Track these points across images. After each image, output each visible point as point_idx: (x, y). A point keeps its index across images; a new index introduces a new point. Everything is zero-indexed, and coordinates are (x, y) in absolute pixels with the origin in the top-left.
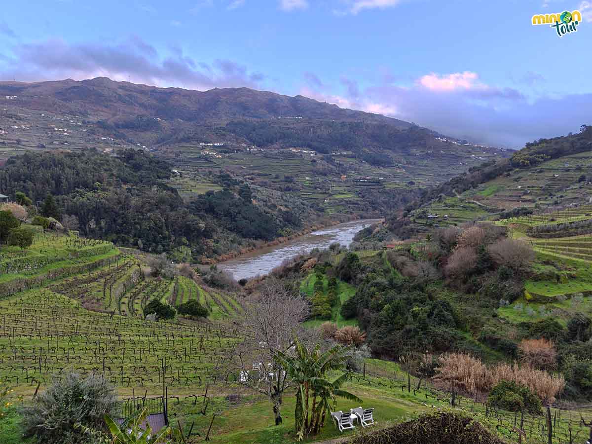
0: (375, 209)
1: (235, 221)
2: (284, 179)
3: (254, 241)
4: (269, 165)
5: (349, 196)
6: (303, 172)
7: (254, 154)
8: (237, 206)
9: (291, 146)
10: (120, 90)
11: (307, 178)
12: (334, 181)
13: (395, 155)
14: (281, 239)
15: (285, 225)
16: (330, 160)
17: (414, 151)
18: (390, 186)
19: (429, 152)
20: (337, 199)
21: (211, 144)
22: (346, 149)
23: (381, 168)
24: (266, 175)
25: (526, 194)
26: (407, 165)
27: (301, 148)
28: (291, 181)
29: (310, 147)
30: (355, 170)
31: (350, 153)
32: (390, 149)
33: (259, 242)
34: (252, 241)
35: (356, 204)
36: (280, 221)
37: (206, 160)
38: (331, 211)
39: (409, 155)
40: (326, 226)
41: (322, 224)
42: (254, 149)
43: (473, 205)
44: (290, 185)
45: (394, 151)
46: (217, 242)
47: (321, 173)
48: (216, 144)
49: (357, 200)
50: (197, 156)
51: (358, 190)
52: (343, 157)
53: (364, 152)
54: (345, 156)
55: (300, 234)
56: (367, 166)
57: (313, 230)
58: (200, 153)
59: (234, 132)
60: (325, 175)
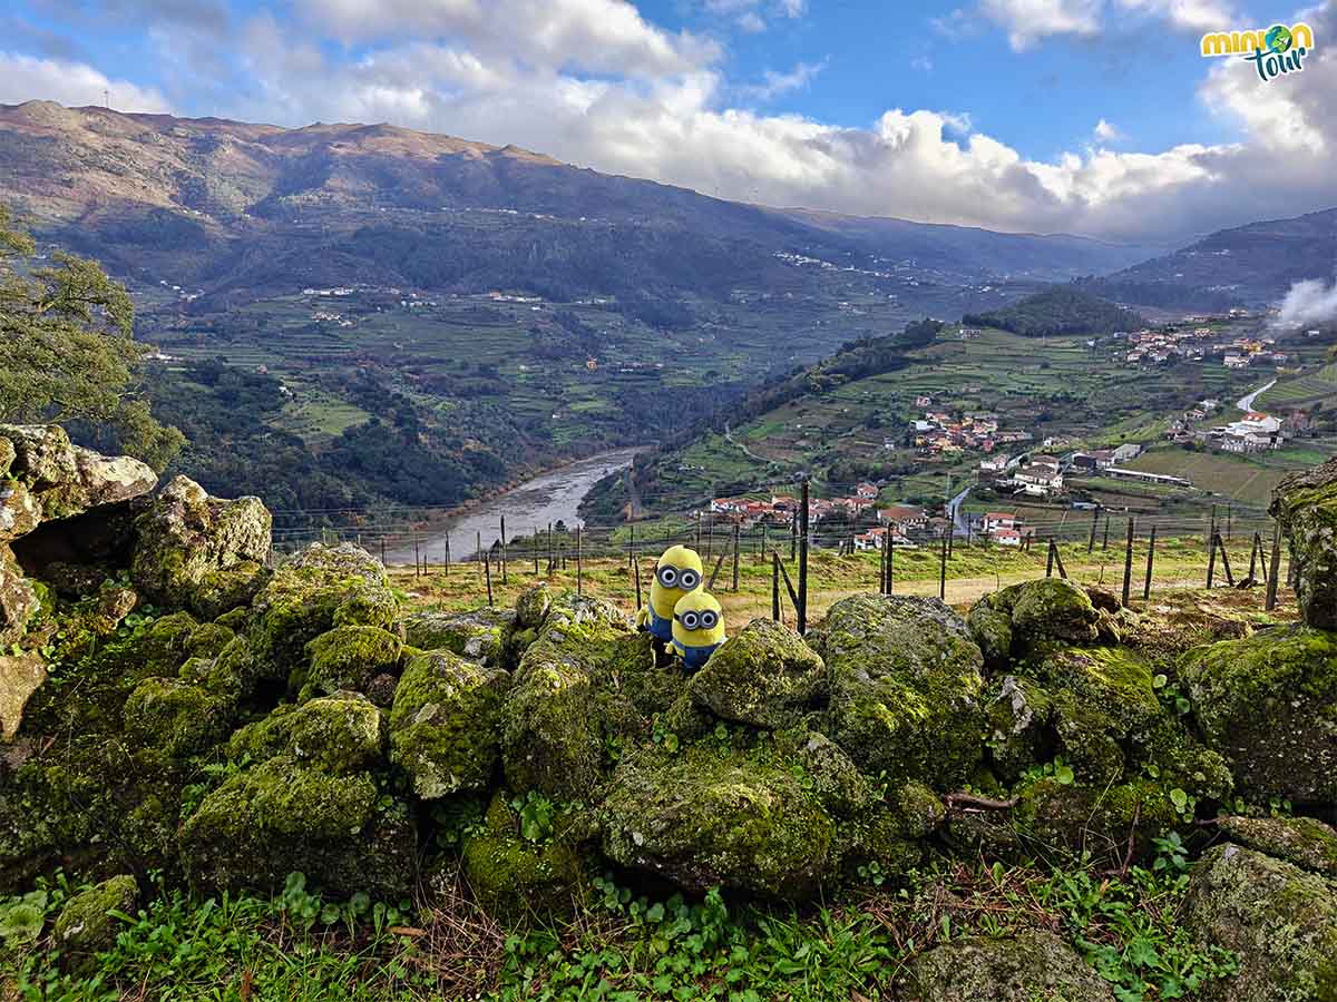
0: (642, 427)
1: (396, 481)
2: (476, 370)
3: (427, 512)
4: (449, 341)
5: (598, 405)
6: (513, 355)
7: (418, 315)
8: (397, 455)
9: (491, 289)
10: (92, 135)
11: (523, 367)
12: (574, 373)
13: (699, 302)
14: (469, 503)
15: (476, 479)
16: (569, 322)
17: (737, 293)
18: (675, 381)
19: (765, 296)
20: (575, 412)
21: (327, 293)
22: (604, 292)
23: (670, 333)
24: (441, 361)
25: (803, 437)
26: (719, 327)
27: (512, 292)
28: (492, 375)
29: (531, 289)
30: (618, 341)
31: (613, 300)
32: (691, 289)
33: (434, 512)
34: (422, 510)
35: (611, 419)
36: (468, 471)
37: (322, 332)
38: (562, 438)
39: (727, 302)
40: (550, 468)
41: (542, 465)
42: (417, 300)
43: (738, 452)
44: (490, 383)
45: (701, 295)
46: (372, 517)
47: (549, 357)
48: (337, 293)
49: (612, 412)
50: (303, 323)
51: (615, 389)
52: (597, 311)
53: (638, 297)
54: (600, 307)
55: (502, 489)
56: (643, 330)
57: (526, 481)
58: (307, 317)
59: (371, 254)
60: (557, 359)
